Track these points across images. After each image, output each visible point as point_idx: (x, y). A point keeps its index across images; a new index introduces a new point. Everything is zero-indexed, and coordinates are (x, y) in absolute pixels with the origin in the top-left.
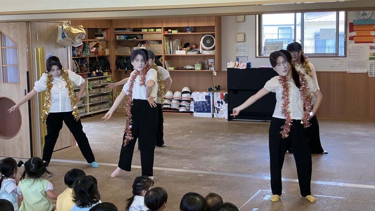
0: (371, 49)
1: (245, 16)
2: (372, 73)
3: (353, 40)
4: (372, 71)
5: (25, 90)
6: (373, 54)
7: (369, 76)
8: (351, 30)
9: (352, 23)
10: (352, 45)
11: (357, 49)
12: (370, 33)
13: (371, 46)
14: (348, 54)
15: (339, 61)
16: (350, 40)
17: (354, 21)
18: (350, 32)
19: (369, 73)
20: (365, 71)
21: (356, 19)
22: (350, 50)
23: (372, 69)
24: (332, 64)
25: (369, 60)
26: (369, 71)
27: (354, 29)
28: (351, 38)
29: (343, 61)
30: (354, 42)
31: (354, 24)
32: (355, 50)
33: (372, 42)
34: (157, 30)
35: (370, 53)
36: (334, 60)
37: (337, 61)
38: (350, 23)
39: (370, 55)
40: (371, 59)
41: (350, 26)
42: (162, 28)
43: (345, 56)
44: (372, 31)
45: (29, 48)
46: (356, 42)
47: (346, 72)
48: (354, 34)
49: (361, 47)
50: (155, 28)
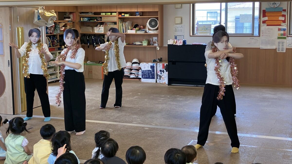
0: (279, 30)
1: (182, 5)
2: (279, 49)
3: (265, 23)
4: (279, 48)
5: (9, 61)
6: (280, 35)
7: (277, 51)
8: (264, 16)
9: (265, 10)
10: (264, 27)
11: (268, 30)
12: (278, 18)
13: (279, 28)
14: (261, 34)
15: (254, 40)
16: (263, 23)
17: (266, 8)
18: (263, 17)
19: (277, 49)
20: (274, 47)
21: (268, 7)
22: (263, 31)
23: (279, 46)
24: (249, 42)
25: (278, 39)
26: (277, 48)
27: (266, 15)
28: (264, 22)
29: (257, 40)
30: (266, 25)
31: (266, 11)
32: (267, 31)
33: (280, 25)
34: (113, 14)
35: (278, 34)
36: (250, 39)
37: (252, 40)
38: (263, 10)
39: (278, 35)
40: (279, 38)
41: (263, 13)
42: (117, 13)
43: (259, 36)
44: (280, 17)
45: (11, 27)
46: (267, 25)
47: (259, 48)
48: (266, 18)
49: (271, 29)
50: (111, 13)
